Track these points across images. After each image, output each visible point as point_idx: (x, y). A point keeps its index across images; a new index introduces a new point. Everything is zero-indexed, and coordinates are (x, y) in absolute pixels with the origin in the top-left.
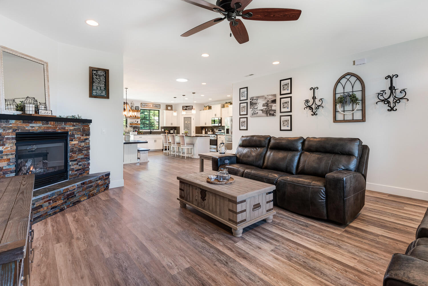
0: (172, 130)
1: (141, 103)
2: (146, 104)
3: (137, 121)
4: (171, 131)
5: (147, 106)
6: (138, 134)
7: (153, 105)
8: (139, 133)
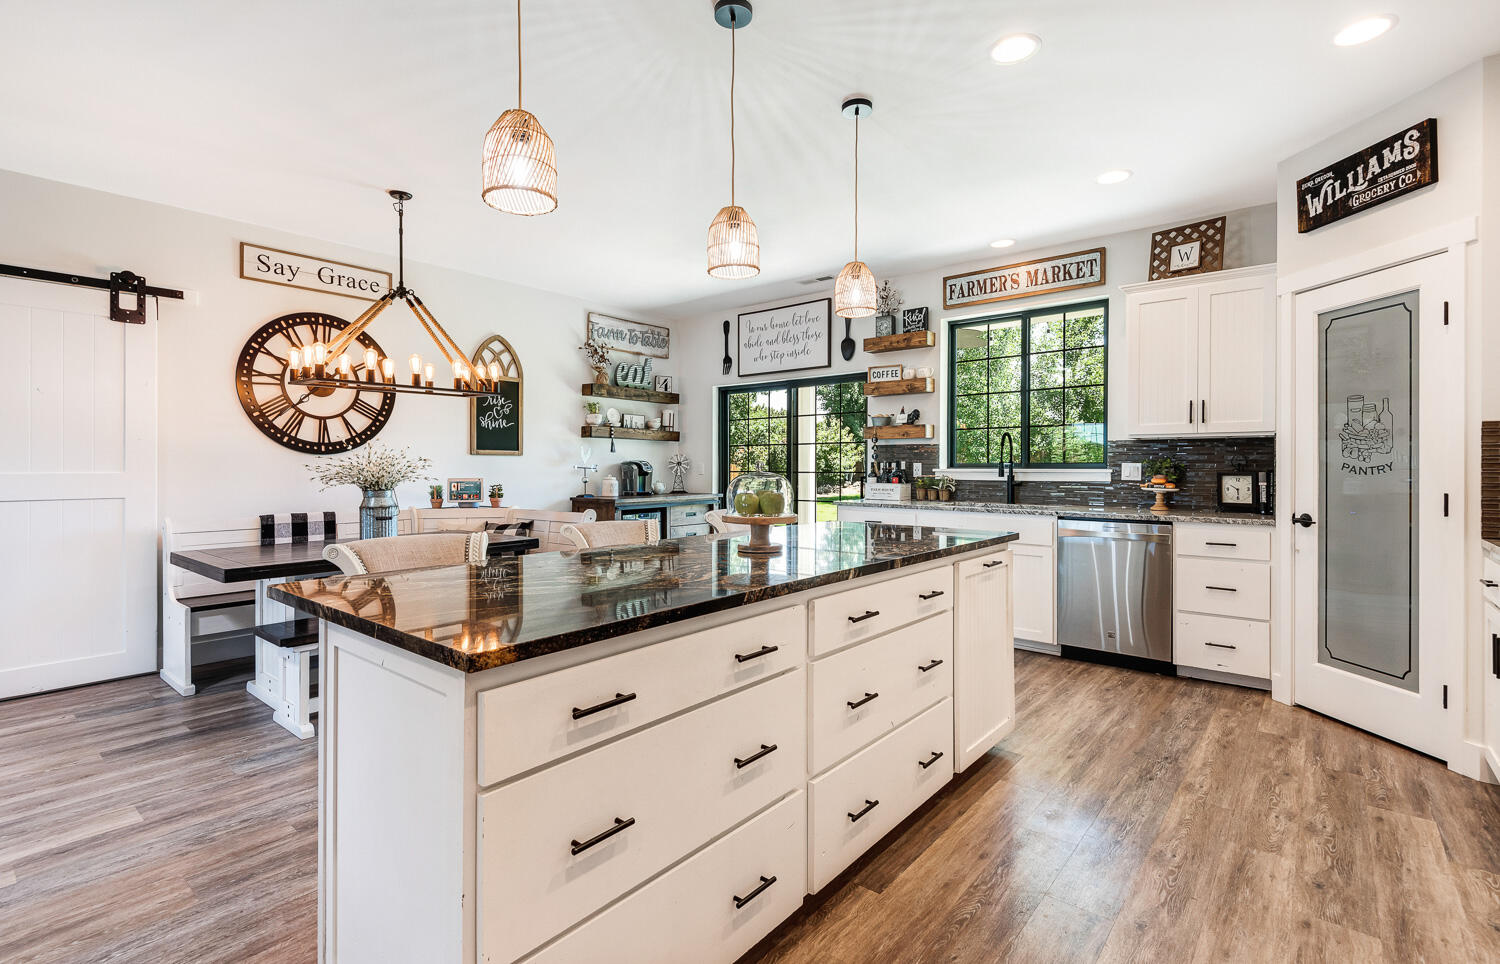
0: (1239, 471)
1: (945, 280)
2: (981, 277)
3: (909, 411)
4: (1229, 483)
5: (982, 289)
6: (914, 497)
7: (1032, 268)
8: (920, 493)
